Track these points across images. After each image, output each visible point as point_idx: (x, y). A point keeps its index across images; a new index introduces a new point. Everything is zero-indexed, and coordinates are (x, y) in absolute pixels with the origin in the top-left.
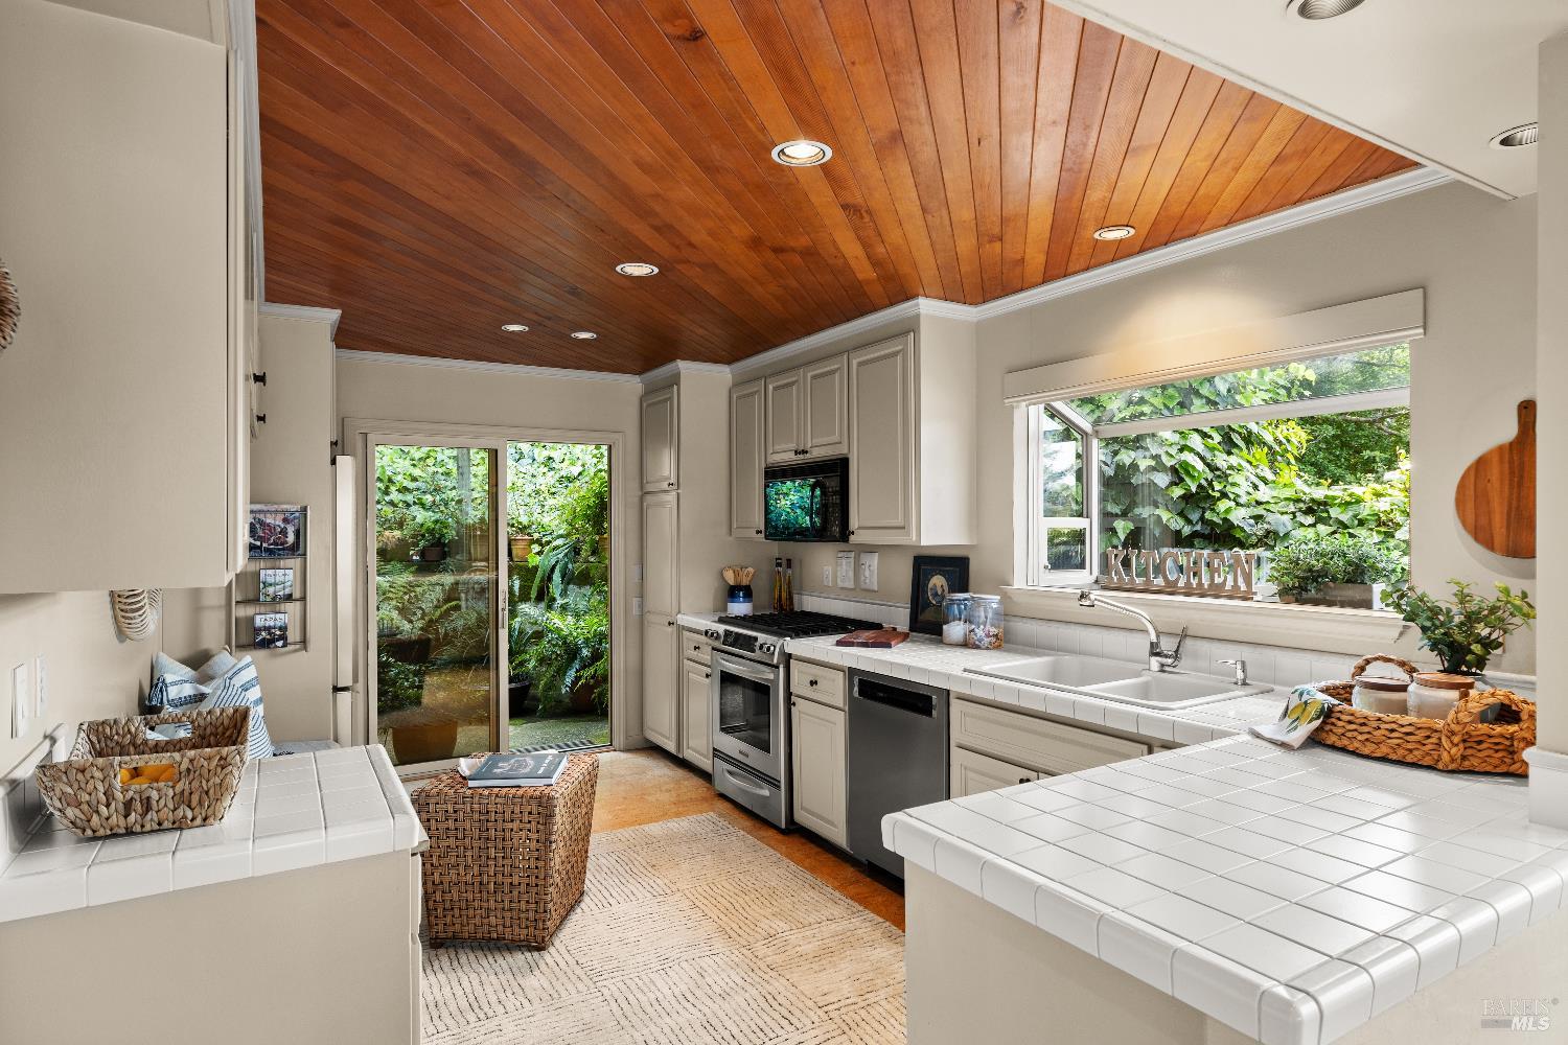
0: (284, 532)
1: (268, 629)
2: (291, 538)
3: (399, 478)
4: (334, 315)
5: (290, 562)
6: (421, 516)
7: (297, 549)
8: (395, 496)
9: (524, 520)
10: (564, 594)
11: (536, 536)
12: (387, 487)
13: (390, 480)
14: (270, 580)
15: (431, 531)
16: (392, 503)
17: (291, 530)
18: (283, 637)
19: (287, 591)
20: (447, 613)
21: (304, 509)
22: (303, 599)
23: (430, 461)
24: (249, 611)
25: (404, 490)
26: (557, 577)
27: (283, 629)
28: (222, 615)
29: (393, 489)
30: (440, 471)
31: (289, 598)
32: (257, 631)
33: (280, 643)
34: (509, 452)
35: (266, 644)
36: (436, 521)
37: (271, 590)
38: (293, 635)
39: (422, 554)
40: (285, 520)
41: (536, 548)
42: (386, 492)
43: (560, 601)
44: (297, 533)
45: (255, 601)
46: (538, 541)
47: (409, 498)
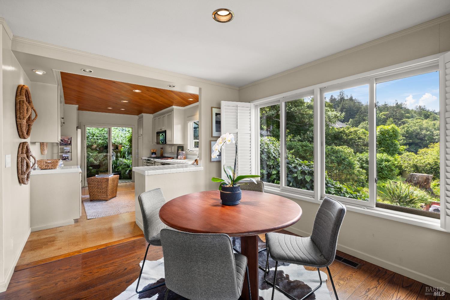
0: (68, 141)
1: (65, 157)
2: (69, 142)
3: (96, 134)
4: (77, 106)
5: (69, 146)
6: (100, 141)
7: (70, 144)
8: (95, 137)
9: (121, 142)
10: (128, 157)
11: (123, 145)
12: (94, 136)
13: (94, 134)
14: (65, 149)
15: (102, 144)
16: (94, 139)
17: (69, 141)
18: (68, 158)
19: (69, 151)
20: (104, 160)
21: (71, 138)
22: (71, 152)
23: (103, 131)
24: (62, 154)
25: (97, 136)
26: (126, 153)
27: (68, 157)
28: (57, 154)
29: (95, 136)
30: (105, 132)
31: (69, 152)
32: (63, 157)
33: (67, 159)
34: (113, 128)
35: (65, 159)
36: (103, 142)
37: (66, 151)
38: (70, 158)
39: (100, 148)
40: (68, 139)
41: (123, 147)
42: (93, 137)
43: (127, 158)
44: (70, 141)
45: (63, 152)
46: (123, 146)
47: (98, 138)
